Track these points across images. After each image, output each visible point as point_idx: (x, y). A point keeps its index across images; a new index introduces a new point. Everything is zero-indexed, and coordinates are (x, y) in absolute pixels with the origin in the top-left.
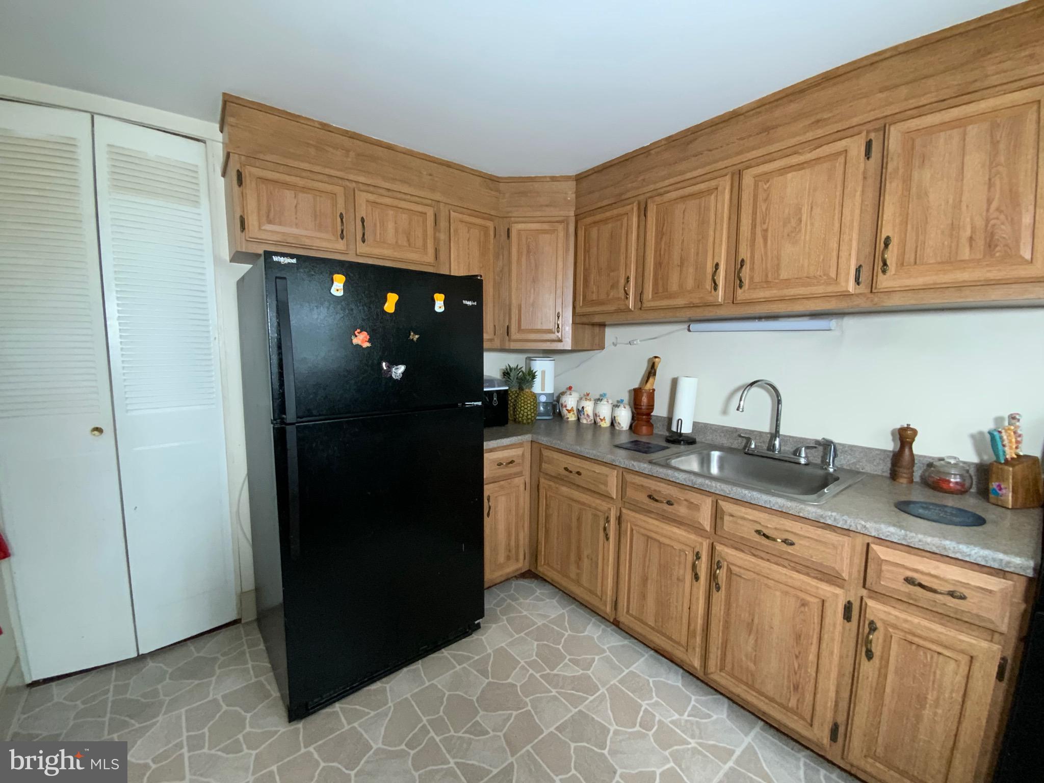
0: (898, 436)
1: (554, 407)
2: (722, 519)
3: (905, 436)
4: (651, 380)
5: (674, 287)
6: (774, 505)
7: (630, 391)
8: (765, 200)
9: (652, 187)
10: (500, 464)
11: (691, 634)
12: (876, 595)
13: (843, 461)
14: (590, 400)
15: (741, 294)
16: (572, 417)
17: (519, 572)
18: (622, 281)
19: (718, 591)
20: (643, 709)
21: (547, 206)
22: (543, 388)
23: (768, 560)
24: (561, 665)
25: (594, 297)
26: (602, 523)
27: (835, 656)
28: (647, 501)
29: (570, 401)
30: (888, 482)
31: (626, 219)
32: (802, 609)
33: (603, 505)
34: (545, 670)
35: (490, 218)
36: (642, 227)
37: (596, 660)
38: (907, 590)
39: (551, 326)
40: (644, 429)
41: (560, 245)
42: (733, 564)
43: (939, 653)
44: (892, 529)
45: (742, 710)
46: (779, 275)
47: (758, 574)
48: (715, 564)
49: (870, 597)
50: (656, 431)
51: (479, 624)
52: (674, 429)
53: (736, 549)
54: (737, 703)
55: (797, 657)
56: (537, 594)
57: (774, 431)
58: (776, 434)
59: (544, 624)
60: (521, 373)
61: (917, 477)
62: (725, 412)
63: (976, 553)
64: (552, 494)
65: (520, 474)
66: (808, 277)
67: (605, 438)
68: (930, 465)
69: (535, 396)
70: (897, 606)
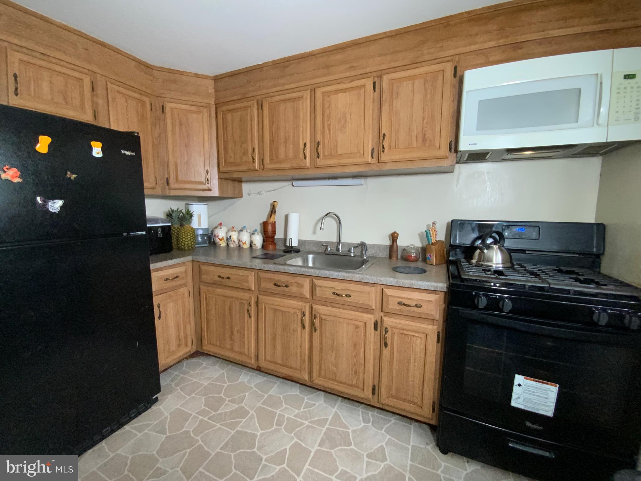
0: (391, 237)
1: (209, 238)
2: (315, 289)
3: (394, 237)
4: (273, 216)
5: (282, 155)
6: (340, 277)
7: (261, 224)
8: (328, 107)
9: (265, 91)
10: (167, 280)
11: (302, 361)
12: (388, 314)
13: (370, 252)
14: (235, 231)
15: (319, 162)
16: (223, 244)
17: (189, 354)
18: (250, 151)
19: (315, 332)
20: (278, 414)
21: (193, 94)
22: (200, 224)
23: (339, 308)
24: (223, 406)
25: (232, 160)
26: (246, 307)
27: (372, 351)
28: (274, 287)
29: (221, 233)
30: (388, 260)
31: (250, 110)
32: (357, 330)
33: (246, 295)
34: (211, 413)
35: (147, 95)
36: (260, 116)
37: (247, 395)
38: (399, 308)
39: (203, 179)
40: (271, 247)
41: (205, 123)
42: (322, 314)
43: (414, 336)
44: (392, 279)
45: (331, 395)
46: (337, 151)
47: (335, 317)
48: (313, 317)
49: (385, 316)
50: (278, 247)
51: (157, 398)
52: (288, 244)
53: (323, 305)
54: (329, 392)
55: (355, 356)
56: (204, 365)
57: (338, 241)
58: (339, 242)
59: (209, 384)
60: (181, 214)
61: (399, 257)
62: (314, 232)
63: (424, 284)
64: (210, 295)
65: (185, 285)
66: (351, 153)
67: (247, 254)
68: (404, 250)
69: (194, 230)
70: (396, 317)
